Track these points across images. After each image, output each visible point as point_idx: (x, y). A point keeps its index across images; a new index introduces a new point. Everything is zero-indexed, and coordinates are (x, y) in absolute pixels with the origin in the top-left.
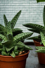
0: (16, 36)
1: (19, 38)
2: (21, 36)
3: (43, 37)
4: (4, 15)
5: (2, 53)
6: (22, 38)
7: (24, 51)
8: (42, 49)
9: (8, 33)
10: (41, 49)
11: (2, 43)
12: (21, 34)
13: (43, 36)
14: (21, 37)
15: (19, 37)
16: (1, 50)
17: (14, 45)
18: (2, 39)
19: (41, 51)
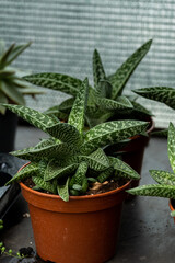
1: (101, 135)
4: (96, 52)
6: (109, 137)
7: (106, 183)
15: (101, 132)
17: (78, 158)
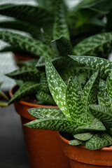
0: (81, 45)
1: (89, 49)
2: (98, 43)
3: (55, 78)
5: (38, 97)
6: (101, 49)
8: (52, 115)
9: (57, 35)
10: (48, 116)
11: (38, 68)
12: (97, 38)
13: (52, 73)
14: (96, 45)
15: (89, 46)
16: (36, 87)
17: (75, 71)
18: (38, 53)
19: (45, 122)
